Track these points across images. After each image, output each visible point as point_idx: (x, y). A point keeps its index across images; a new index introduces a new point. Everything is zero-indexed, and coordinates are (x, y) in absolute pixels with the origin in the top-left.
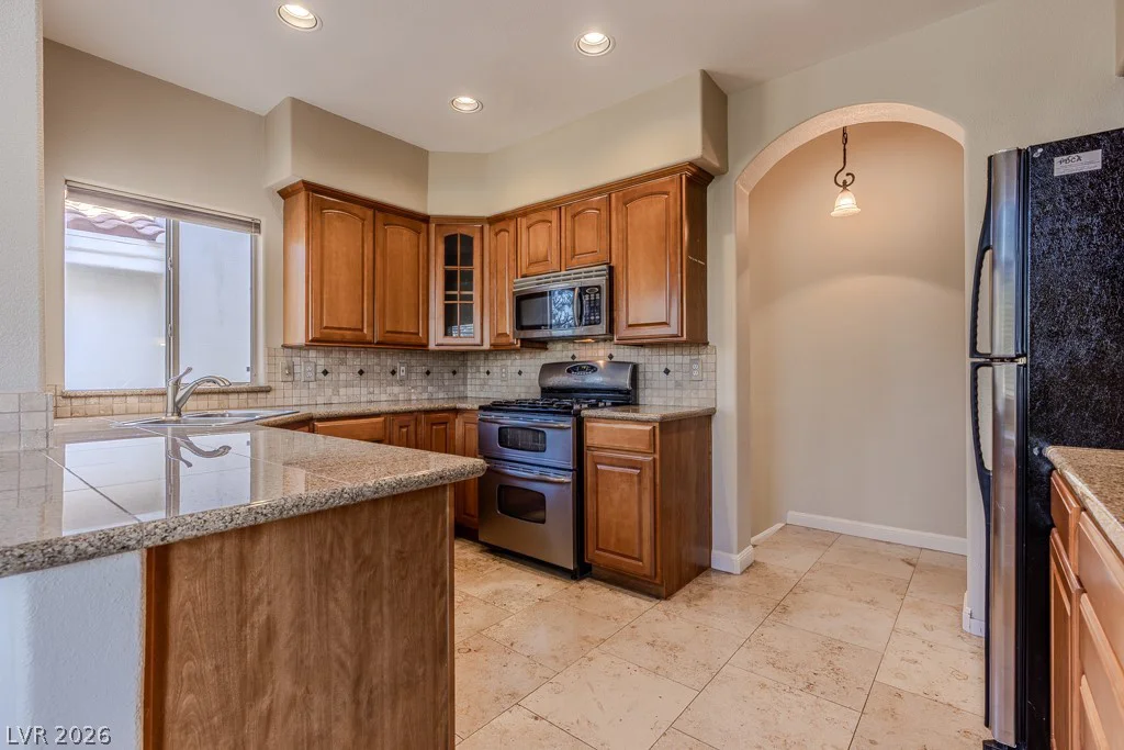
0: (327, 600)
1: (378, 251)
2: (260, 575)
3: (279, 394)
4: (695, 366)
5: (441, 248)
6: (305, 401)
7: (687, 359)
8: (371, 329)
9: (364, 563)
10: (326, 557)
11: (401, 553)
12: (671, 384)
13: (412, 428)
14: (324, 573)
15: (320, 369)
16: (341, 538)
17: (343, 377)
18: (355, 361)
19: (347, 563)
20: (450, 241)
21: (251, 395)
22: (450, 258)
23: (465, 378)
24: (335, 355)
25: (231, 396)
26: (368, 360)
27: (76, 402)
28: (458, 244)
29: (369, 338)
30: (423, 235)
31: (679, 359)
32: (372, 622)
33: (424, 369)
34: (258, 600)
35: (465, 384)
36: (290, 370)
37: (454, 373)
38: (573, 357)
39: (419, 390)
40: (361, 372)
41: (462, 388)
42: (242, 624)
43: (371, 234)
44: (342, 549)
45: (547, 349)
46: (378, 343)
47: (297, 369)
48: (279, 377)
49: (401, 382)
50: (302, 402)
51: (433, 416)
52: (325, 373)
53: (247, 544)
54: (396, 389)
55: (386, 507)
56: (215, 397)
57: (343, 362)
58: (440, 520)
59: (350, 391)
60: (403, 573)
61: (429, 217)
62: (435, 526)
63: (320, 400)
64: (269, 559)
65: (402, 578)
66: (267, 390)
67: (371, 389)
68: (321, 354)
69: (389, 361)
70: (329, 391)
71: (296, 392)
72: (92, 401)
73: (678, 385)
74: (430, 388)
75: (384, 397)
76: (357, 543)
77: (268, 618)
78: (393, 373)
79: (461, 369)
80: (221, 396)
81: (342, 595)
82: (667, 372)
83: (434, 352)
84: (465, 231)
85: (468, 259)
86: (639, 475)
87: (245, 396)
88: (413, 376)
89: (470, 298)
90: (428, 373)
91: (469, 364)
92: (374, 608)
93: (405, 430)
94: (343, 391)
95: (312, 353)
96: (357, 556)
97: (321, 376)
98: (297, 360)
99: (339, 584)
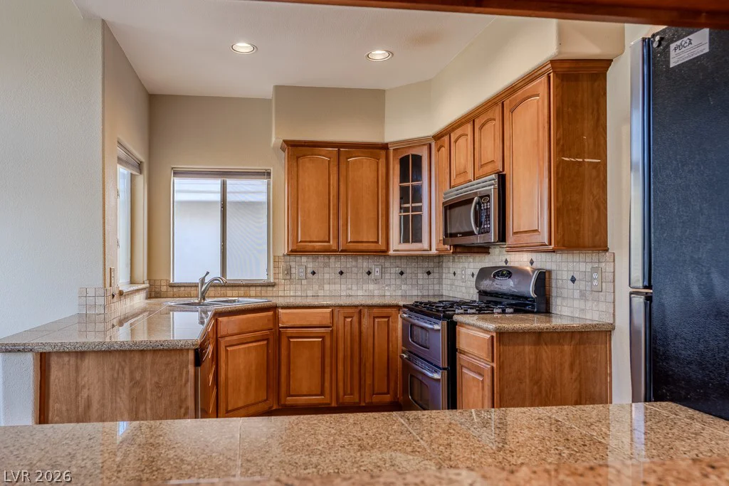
0: (115, 396)
1: (341, 179)
2: (84, 376)
3: (281, 288)
4: (595, 275)
5: (397, 167)
6: (299, 293)
7: (589, 267)
8: (336, 240)
9: (136, 383)
10: (116, 375)
11: (158, 383)
12: (577, 294)
13: (356, 319)
14: (114, 382)
15: (309, 271)
16: (123, 368)
17: (327, 276)
18: (336, 264)
19: (126, 381)
20: (404, 162)
21: (264, 288)
22: (404, 177)
23: (440, 278)
24: (321, 259)
25: (251, 288)
26: (347, 263)
28: (410, 166)
29: (334, 247)
30: (382, 161)
31: (582, 267)
33: (398, 270)
34: (84, 386)
35: (440, 283)
36: (288, 271)
37: (429, 273)
38: (506, 262)
39: (393, 287)
40: (341, 273)
41: (437, 287)
42: (77, 395)
43: (336, 169)
44: (123, 373)
45: (489, 253)
46: (342, 251)
47: (293, 271)
48: (281, 276)
49: (376, 281)
50: (296, 294)
51: (375, 310)
52: (314, 273)
53: (79, 362)
54: (371, 287)
55: (148, 358)
56: (242, 288)
57: (326, 265)
58: (184, 373)
59: (333, 287)
60: (160, 395)
61: (387, 144)
62: (181, 374)
63: (310, 293)
64: (89, 370)
65: (159, 398)
66: (273, 285)
67: (350, 286)
68: (311, 259)
69: (365, 264)
70: (316, 287)
71: (293, 287)
73: (583, 296)
74: (404, 287)
75: (360, 293)
76: (132, 372)
77: (88, 396)
78: (369, 273)
79: (436, 270)
80: (246, 288)
81: (124, 396)
82: (573, 280)
84: (415, 152)
85: (418, 175)
86: (483, 381)
87: (259, 289)
88: (387, 276)
89: (420, 209)
90: (402, 273)
91: (444, 265)
93: (349, 320)
94: (327, 287)
95: (304, 259)
96: (132, 379)
97: (310, 275)
98: (293, 264)
99: (122, 390)
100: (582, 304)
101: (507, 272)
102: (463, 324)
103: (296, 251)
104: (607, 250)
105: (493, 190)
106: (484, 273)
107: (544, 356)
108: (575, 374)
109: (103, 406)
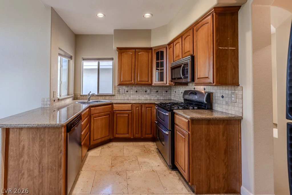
0: (34, 145)
1: (136, 60)
2: (22, 136)
3: (116, 96)
4: (233, 96)
5: (155, 55)
6: (122, 98)
7: (230, 92)
8: (134, 81)
9: (41, 140)
10: (34, 137)
11: (50, 140)
12: (224, 103)
13: (140, 108)
14: (33, 139)
15: (126, 91)
16: (37, 134)
17: (132, 92)
18: (135, 89)
19: (38, 139)
20: (157, 54)
21: (111, 97)
22: (157, 59)
23: (171, 93)
24: (130, 87)
25: (107, 97)
26: (139, 88)
27: (82, 97)
28: (160, 54)
29: (134, 83)
30: (150, 54)
31: (227, 92)
32: (43, 153)
33: (156, 90)
34: (22, 141)
35: (171, 95)
36: (119, 91)
37: (167, 92)
38: (194, 88)
39: (154, 96)
40: (136, 91)
41: (169, 96)
42: (19, 144)
43: (134, 56)
44: (37, 136)
45: (188, 85)
46: (136, 84)
47: (120, 91)
48: (116, 92)
49: (148, 94)
50: (122, 99)
51: (147, 105)
52: (127, 91)
53: (20, 131)
54: (147, 96)
55: (47, 130)
56: (104, 97)
57: (132, 89)
58: (60, 136)
59: (133, 96)
60: (51, 145)
61: (152, 48)
62: (59, 137)
63: (126, 98)
64: (24, 134)
65: (51, 146)
66: (114, 95)
67: (139, 96)
68: (126, 87)
69: (144, 89)
70: (128, 96)
71: (120, 96)
72: (85, 97)
73: (227, 103)
74: (158, 96)
75: (143, 98)
76: (40, 135)
77: (23, 144)
78: (146, 91)
79: (169, 90)
81: (37, 145)
82: (223, 97)
83: (153, 86)
84: (161, 50)
85: (162, 58)
86: (185, 138)
87: (109, 97)
88: (152, 93)
89: (163, 70)
90: (157, 92)
91: (172, 89)
92: (44, 150)
93: (137, 108)
94: (131, 96)
95: (124, 87)
96: (40, 138)
97: (126, 92)
98: (120, 88)
99: (36, 142)
100: (227, 107)
101: (195, 93)
102: (177, 114)
103: (120, 85)
104: (239, 85)
105: (189, 62)
106: (186, 93)
107: (211, 130)
108: (225, 138)
109: (29, 148)
